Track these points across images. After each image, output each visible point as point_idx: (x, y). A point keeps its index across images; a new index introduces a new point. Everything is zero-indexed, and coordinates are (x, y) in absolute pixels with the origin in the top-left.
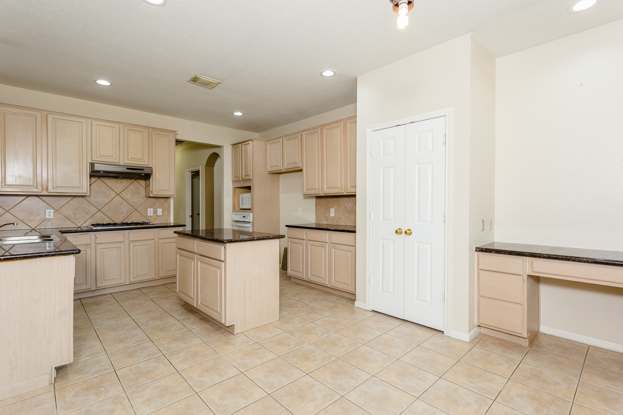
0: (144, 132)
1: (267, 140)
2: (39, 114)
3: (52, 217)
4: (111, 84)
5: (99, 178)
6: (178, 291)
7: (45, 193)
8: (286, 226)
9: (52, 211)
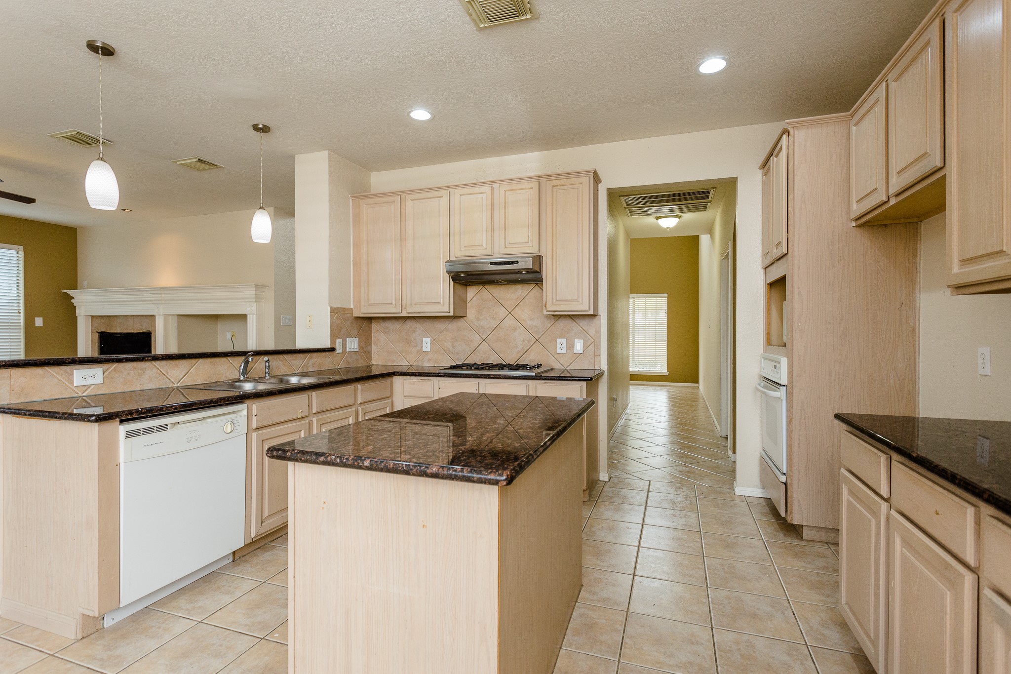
0: (532, 188)
1: (850, 114)
3: (428, 349)
4: (433, 115)
7: (404, 314)
9: (429, 340)
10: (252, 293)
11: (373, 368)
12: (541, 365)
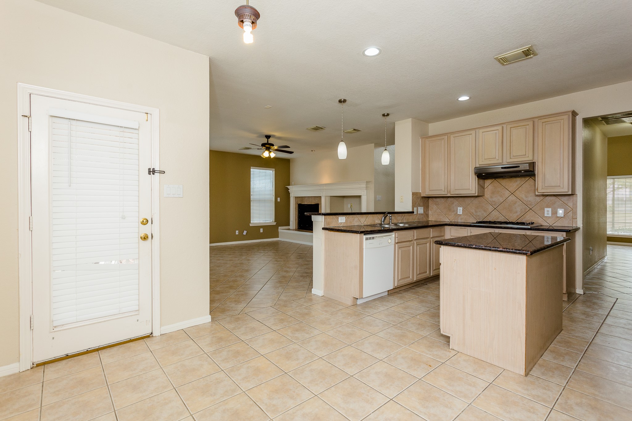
0: (528, 124)
3: (461, 213)
4: (470, 98)
5: (495, 179)
7: (449, 195)
9: (461, 208)
10: (364, 185)
11: (430, 222)
12: (534, 223)
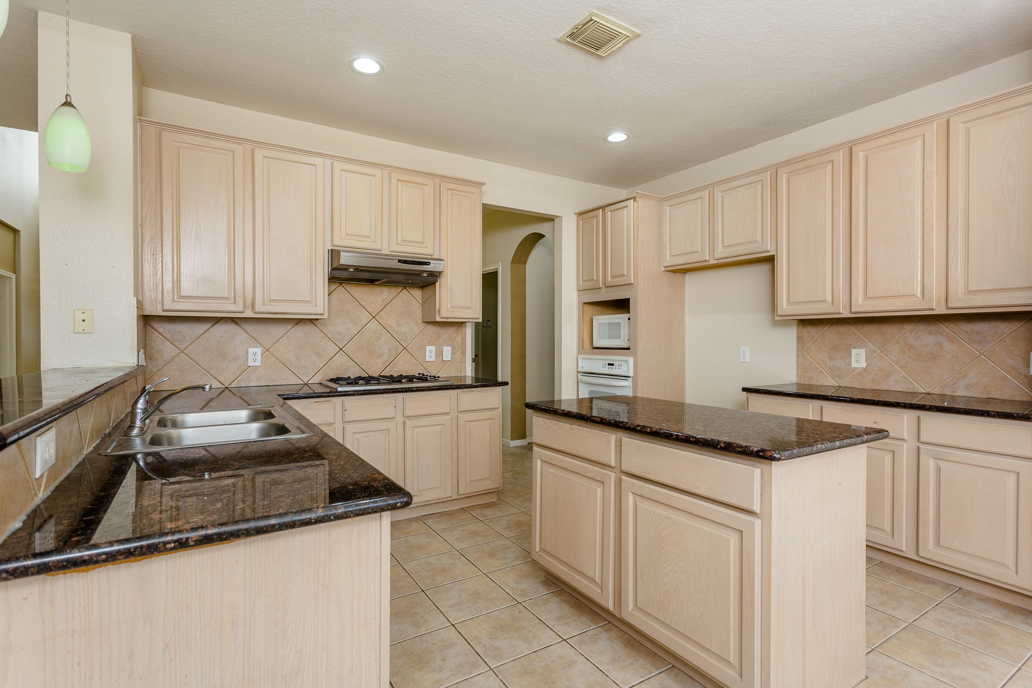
0: (426, 185)
1: (662, 199)
2: (239, 149)
3: (258, 363)
4: (383, 70)
5: (341, 284)
6: (538, 549)
7: (249, 314)
8: (744, 389)
9: (258, 350)
